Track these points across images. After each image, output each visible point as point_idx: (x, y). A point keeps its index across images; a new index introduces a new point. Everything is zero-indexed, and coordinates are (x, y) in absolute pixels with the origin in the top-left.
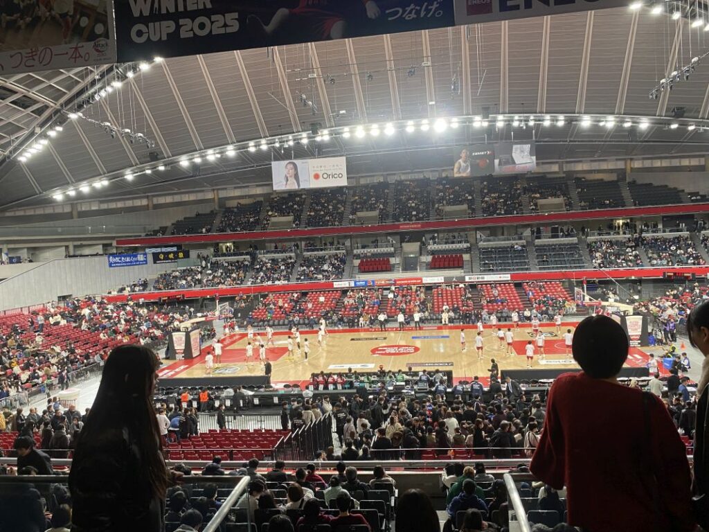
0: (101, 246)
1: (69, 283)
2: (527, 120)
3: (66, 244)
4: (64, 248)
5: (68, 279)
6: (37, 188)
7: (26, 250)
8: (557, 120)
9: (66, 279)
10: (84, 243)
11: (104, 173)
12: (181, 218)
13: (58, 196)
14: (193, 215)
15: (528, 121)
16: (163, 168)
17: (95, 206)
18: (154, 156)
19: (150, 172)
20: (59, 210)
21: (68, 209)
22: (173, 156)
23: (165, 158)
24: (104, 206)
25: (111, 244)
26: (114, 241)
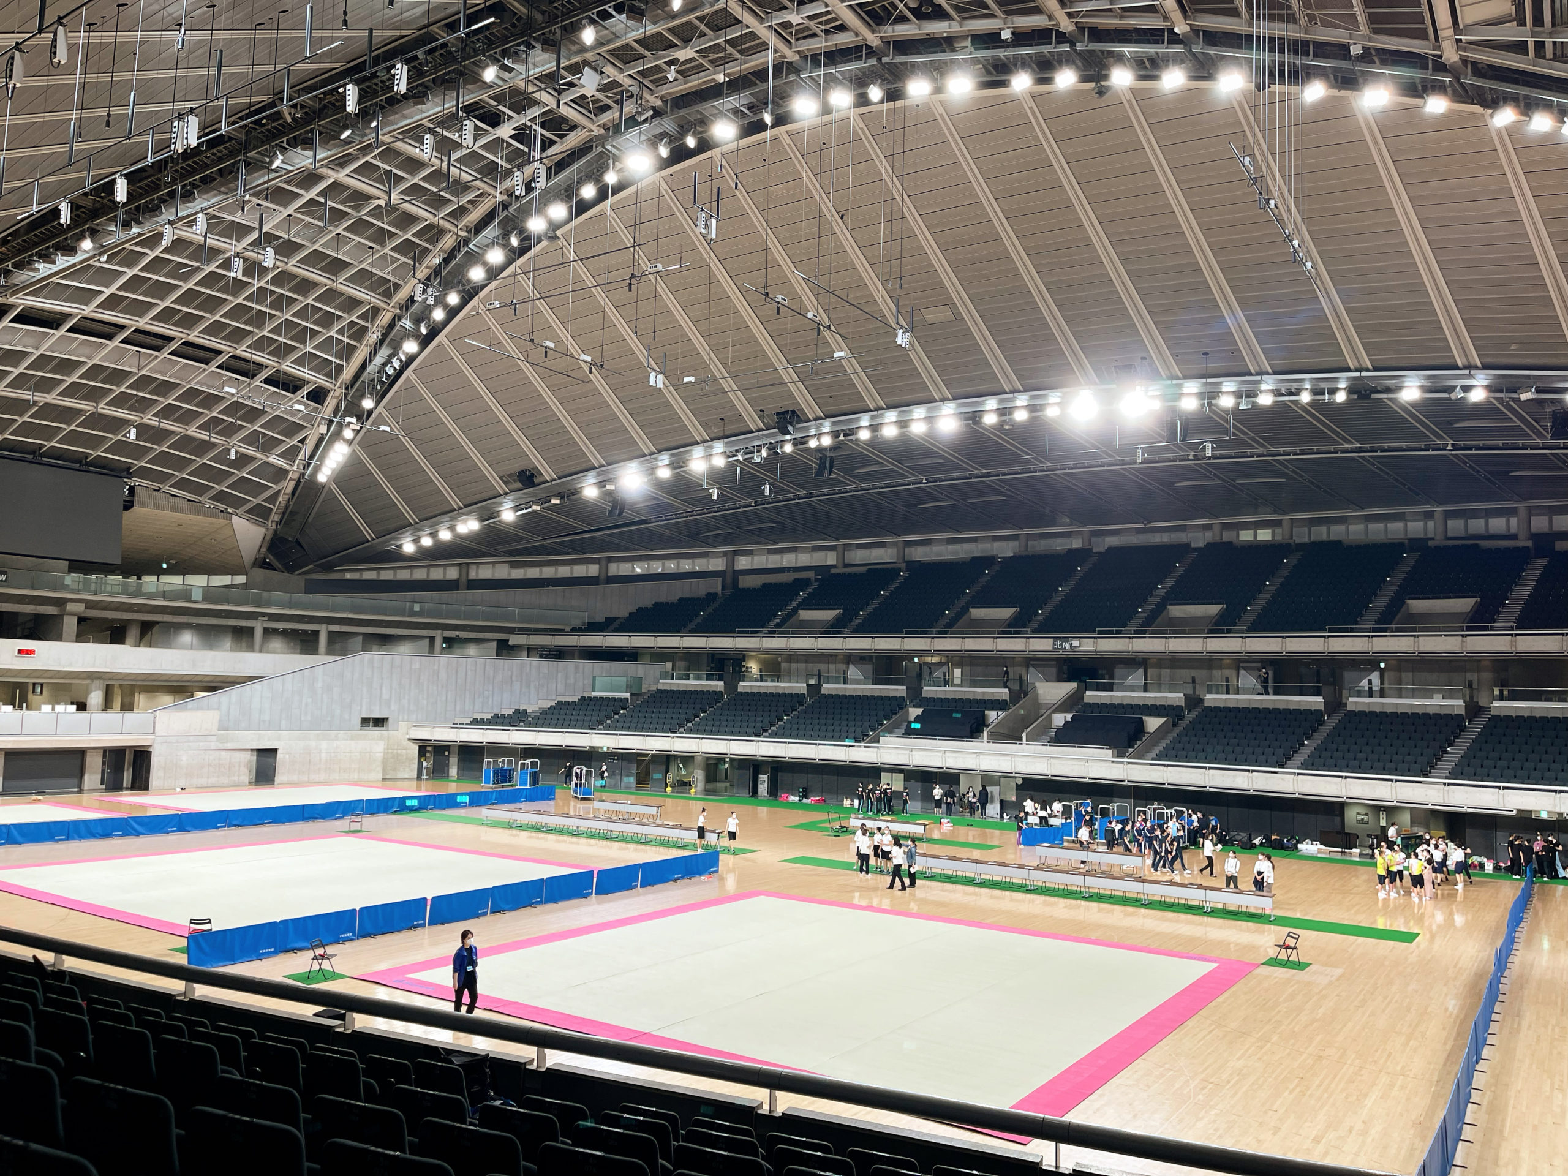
0: (495, 644)
1: (386, 696)
2: (1251, 394)
3: (431, 633)
4: (427, 641)
5: (384, 691)
6: (368, 534)
7: (360, 638)
8: (1333, 391)
9: (381, 689)
10: (463, 635)
11: (460, 508)
12: (648, 603)
13: (409, 548)
14: (674, 598)
15: (1256, 396)
16: (558, 502)
17: (501, 571)
18: (527, 478)
19: (538, 508)
20: (437, 574)
21: (452, 574)
22: (560, 478)
23: (547, 482)
24: (518, 574)
25: (508, 641)
26: (512, 636)
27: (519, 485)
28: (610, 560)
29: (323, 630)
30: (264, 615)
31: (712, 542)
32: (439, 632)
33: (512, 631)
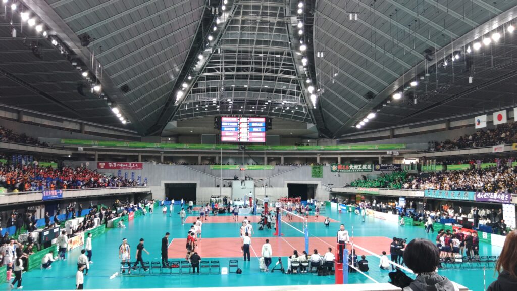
16: (389, 102)
17: (407, 131)
18: (370, 95)
19: (386, 105)
21: (388, 134)
22: (379, 93)
23: (377, 95)
24: (412, 131)
27: (370, 99)
28: (450, 121)
29: (339, 157)
30: (319, 153)
32: (380, 155)
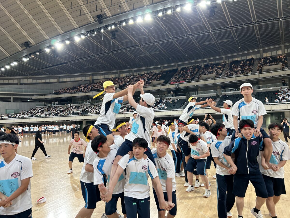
16: (38, 54)
17: (30, 81)
18: (27, 44)
19: (33, 56)
20: (11, 81)
21: (16, 81)
22: (36, 44)
23: (33, 46)
24: (35, 81)
25: (32, 98)
26: (33, 97)
27: (25, 48)
28: (60, 77)
31: (86, 70)
32: (12, 96)
33: (33, 95)
